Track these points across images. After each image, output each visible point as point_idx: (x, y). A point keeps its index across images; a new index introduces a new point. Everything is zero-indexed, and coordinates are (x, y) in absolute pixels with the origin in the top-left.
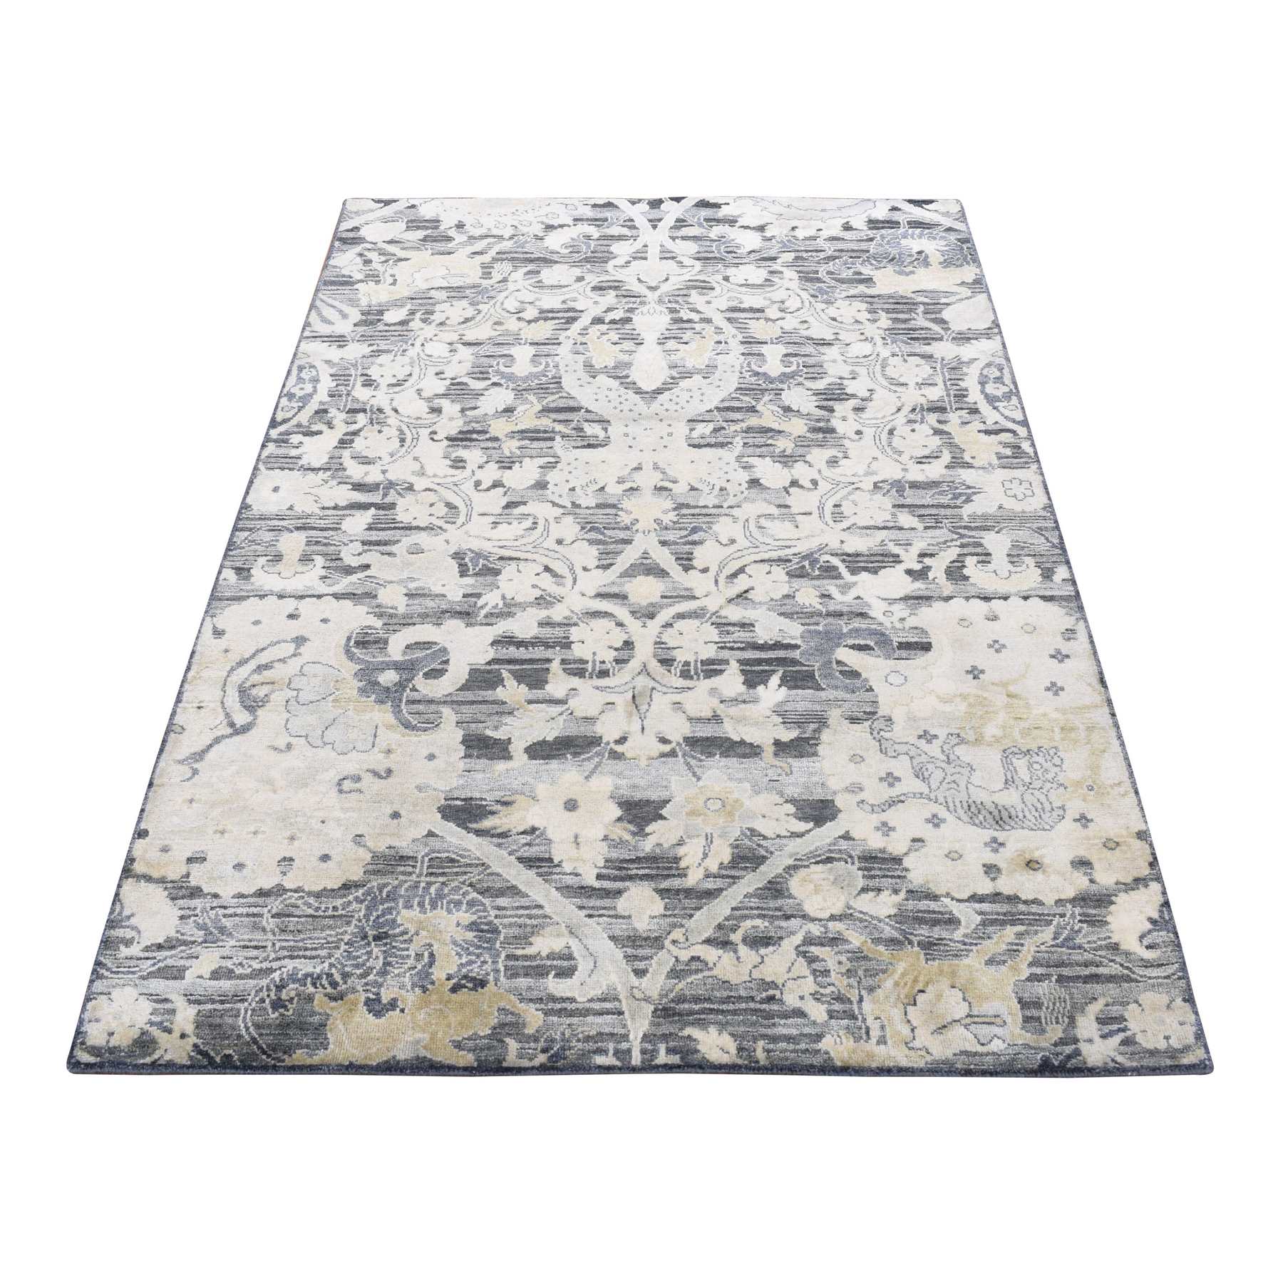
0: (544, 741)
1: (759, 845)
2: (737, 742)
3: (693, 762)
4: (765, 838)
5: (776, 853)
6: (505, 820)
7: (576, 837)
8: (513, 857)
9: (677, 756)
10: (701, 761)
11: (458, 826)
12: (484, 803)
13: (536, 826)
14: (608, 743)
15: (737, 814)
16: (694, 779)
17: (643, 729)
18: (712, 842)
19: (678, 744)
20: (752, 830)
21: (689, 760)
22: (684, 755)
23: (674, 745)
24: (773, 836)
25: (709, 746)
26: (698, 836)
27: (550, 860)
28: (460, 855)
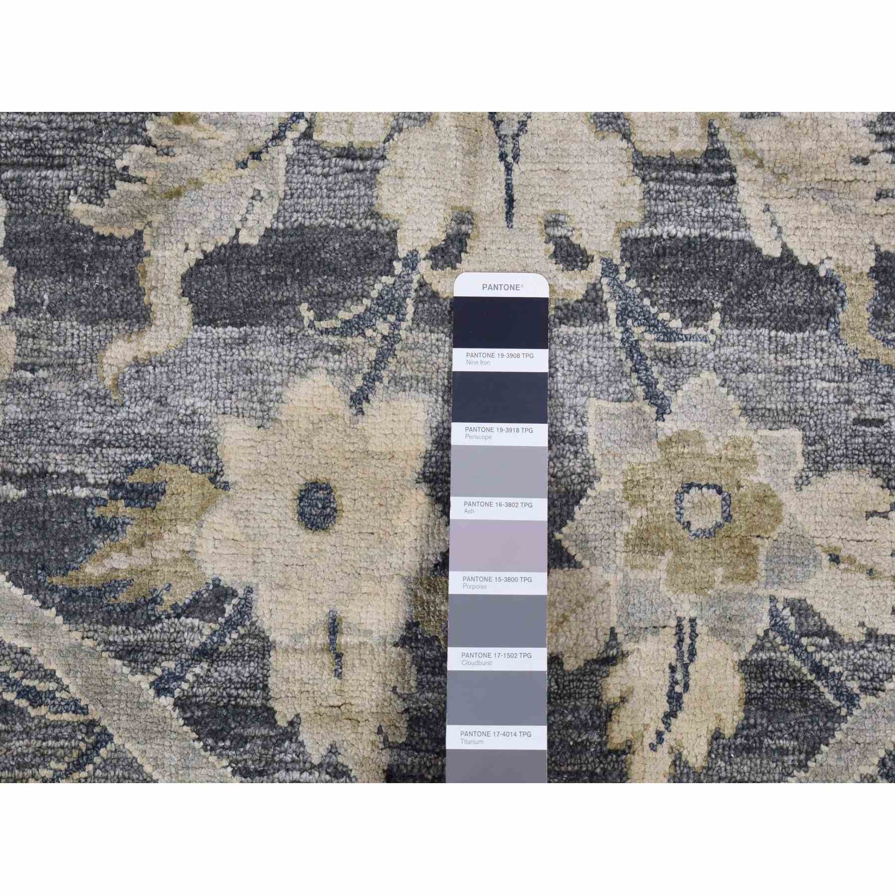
0: (235, 247)
1: (819, 670)
2: (770, 262)
3: (648, 340)
4: (837, 641)
5: (866, 701)
6: (140, 558)
7: (334, 627)
8: (166, 701)
9: (603, 317)
10: (669, 335)
11: (15, 579)
12: (81, 492)
13: (227, 580)
14: (411, 262)
15: (764, 547)
16: (650, 411)
17: (510, 201)
18: (692, 653)
19: (610, 269)
20: (800, 609)
21: (638, 331)
22: (623, 314)
23: (596, 268)
24: (858, 636)
25: (694, 276)
26: (656, 629)
27: (267, 715)
28: (24, 693)
